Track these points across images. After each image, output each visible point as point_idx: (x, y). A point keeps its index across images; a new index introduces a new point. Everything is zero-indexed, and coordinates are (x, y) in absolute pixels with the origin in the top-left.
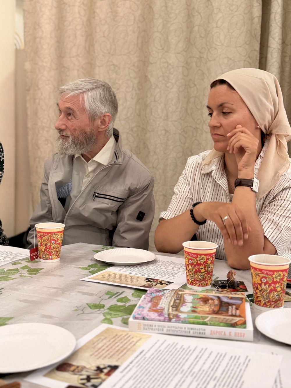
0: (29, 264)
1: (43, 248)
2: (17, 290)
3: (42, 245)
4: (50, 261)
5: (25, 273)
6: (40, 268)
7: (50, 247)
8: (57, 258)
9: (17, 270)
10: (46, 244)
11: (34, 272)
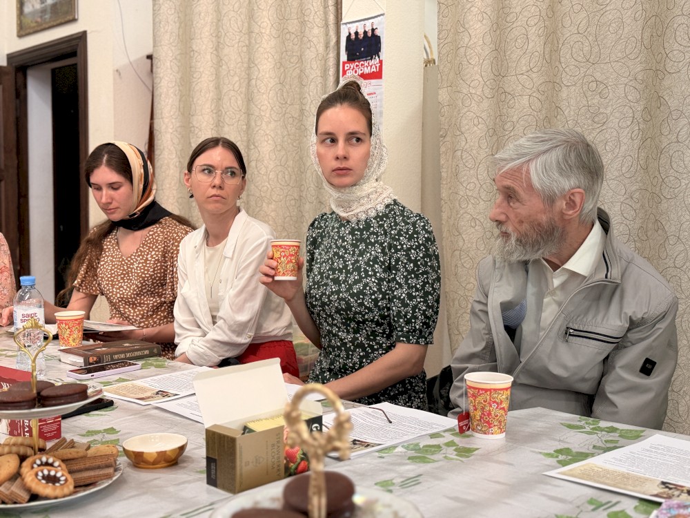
0: (457, 440)
1: (478, 414)
2: (441, 479)
3: (476, 410)
4: (490, 437)
5: (451, 452)
6: (475, 447)
7: (489, 414)
8: (501, 432)
9: (439, 447)
10: (483, 409)
11: (465, 452)
